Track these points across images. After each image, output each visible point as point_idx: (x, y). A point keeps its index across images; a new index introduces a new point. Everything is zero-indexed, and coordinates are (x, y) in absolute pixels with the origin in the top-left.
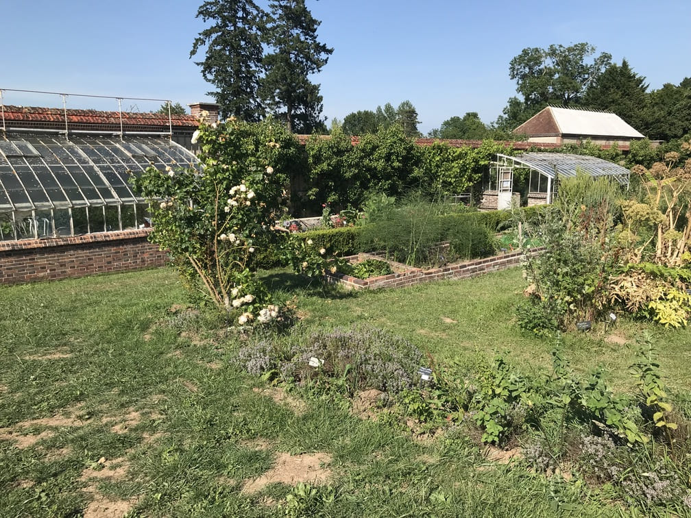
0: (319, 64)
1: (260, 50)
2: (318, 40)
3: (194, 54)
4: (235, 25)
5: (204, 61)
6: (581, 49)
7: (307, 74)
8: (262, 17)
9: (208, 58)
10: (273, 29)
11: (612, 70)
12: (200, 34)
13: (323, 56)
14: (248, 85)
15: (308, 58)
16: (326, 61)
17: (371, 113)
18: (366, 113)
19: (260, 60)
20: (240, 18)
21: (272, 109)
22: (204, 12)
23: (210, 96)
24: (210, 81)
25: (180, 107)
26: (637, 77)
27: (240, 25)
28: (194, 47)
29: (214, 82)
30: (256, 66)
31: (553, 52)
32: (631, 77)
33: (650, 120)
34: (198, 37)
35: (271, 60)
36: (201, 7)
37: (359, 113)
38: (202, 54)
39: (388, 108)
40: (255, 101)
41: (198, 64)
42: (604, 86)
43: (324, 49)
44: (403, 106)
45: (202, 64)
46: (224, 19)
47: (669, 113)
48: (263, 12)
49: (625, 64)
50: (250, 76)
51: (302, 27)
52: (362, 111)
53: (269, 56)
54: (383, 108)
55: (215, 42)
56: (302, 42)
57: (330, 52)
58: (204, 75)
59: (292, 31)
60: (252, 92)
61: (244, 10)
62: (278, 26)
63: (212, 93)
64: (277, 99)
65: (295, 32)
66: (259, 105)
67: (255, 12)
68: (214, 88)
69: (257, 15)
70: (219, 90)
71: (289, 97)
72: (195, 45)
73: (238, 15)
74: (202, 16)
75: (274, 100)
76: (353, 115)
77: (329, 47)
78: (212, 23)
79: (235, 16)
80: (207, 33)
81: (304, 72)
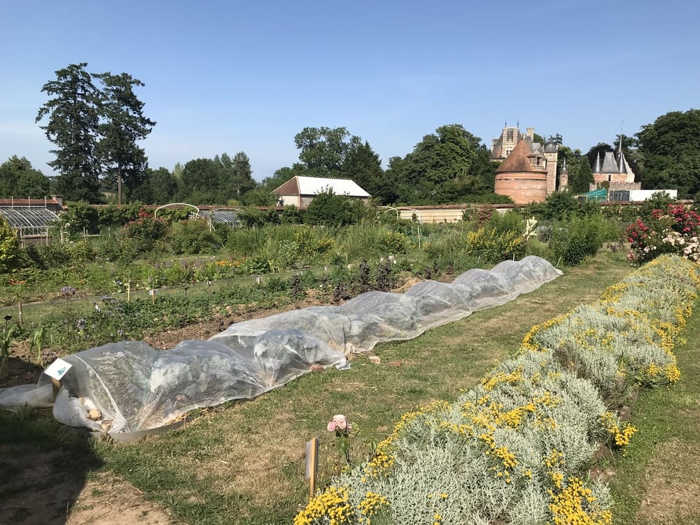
0: (144, 133)
1: (96, 120)
2: (143, 115)
3: (39, 120)
4: (75, 100)
5: (47, 126)
6: (341, 131)
7: (135, 140)
8: (98, 95)
9: (51, 123)
10: (107, 105)
11: (360, 148)
12: (44, 105)
13: (148, 127)
14: (86, 145)
15: (136, 127)
16: (150, 131)
17: (210, 160)
18: (205, 160)
19: (96, 127)
20: (79, 94)
21: (106, 165)
22: (49, 88)
23: (53, 154)
24: (53, 141)
25: (26, 160)
26: (374, 154)
27: (79, 99)
28: (39, 114)
29: (56, 142)
30: (93, 131)
31: (324, 132)
32: (371, 154)
33: (381, 184)
34: (43, 107)
35: (104, 129)
36: (45, 85)
37: (199, 160)
38: (46, 120)
39: (225, 157)
40: (92, 157)
41: (42, 128)
42: (354, 160)
43: (148, 121)
44: (239, 156)
45: (46, 128)
46: (65, 94)
47: (396, 180)
48: (99, 91)
49: (367, 144)
50: (88, 138)
51: (131, 105)
52: (201, 158)
53: (103, 125)
54: (220, 157)
55: (58, 110)
56: (130, 117)
57: (153, 124)
58: (48, 136)
59: (122, 108)
60: (89, 149)
61: (83, 88)
62: (110, 104)
63: (55, 151)
64: (110, 158)
65: (125, 108)
66: (96, 160)
67: (92, 91)
68: (57, 147)
69: (94, 93)
70: (61, 149)
71: (120, 157)
72: (40, 113)
73: (78, 92)
74: (47, 91)
75: (108, 159)
76: (193, 162)
77: (152, 121)
78: (55, 96)
79: (75, 93)
80: (51, 104)
81: (132, 138)
